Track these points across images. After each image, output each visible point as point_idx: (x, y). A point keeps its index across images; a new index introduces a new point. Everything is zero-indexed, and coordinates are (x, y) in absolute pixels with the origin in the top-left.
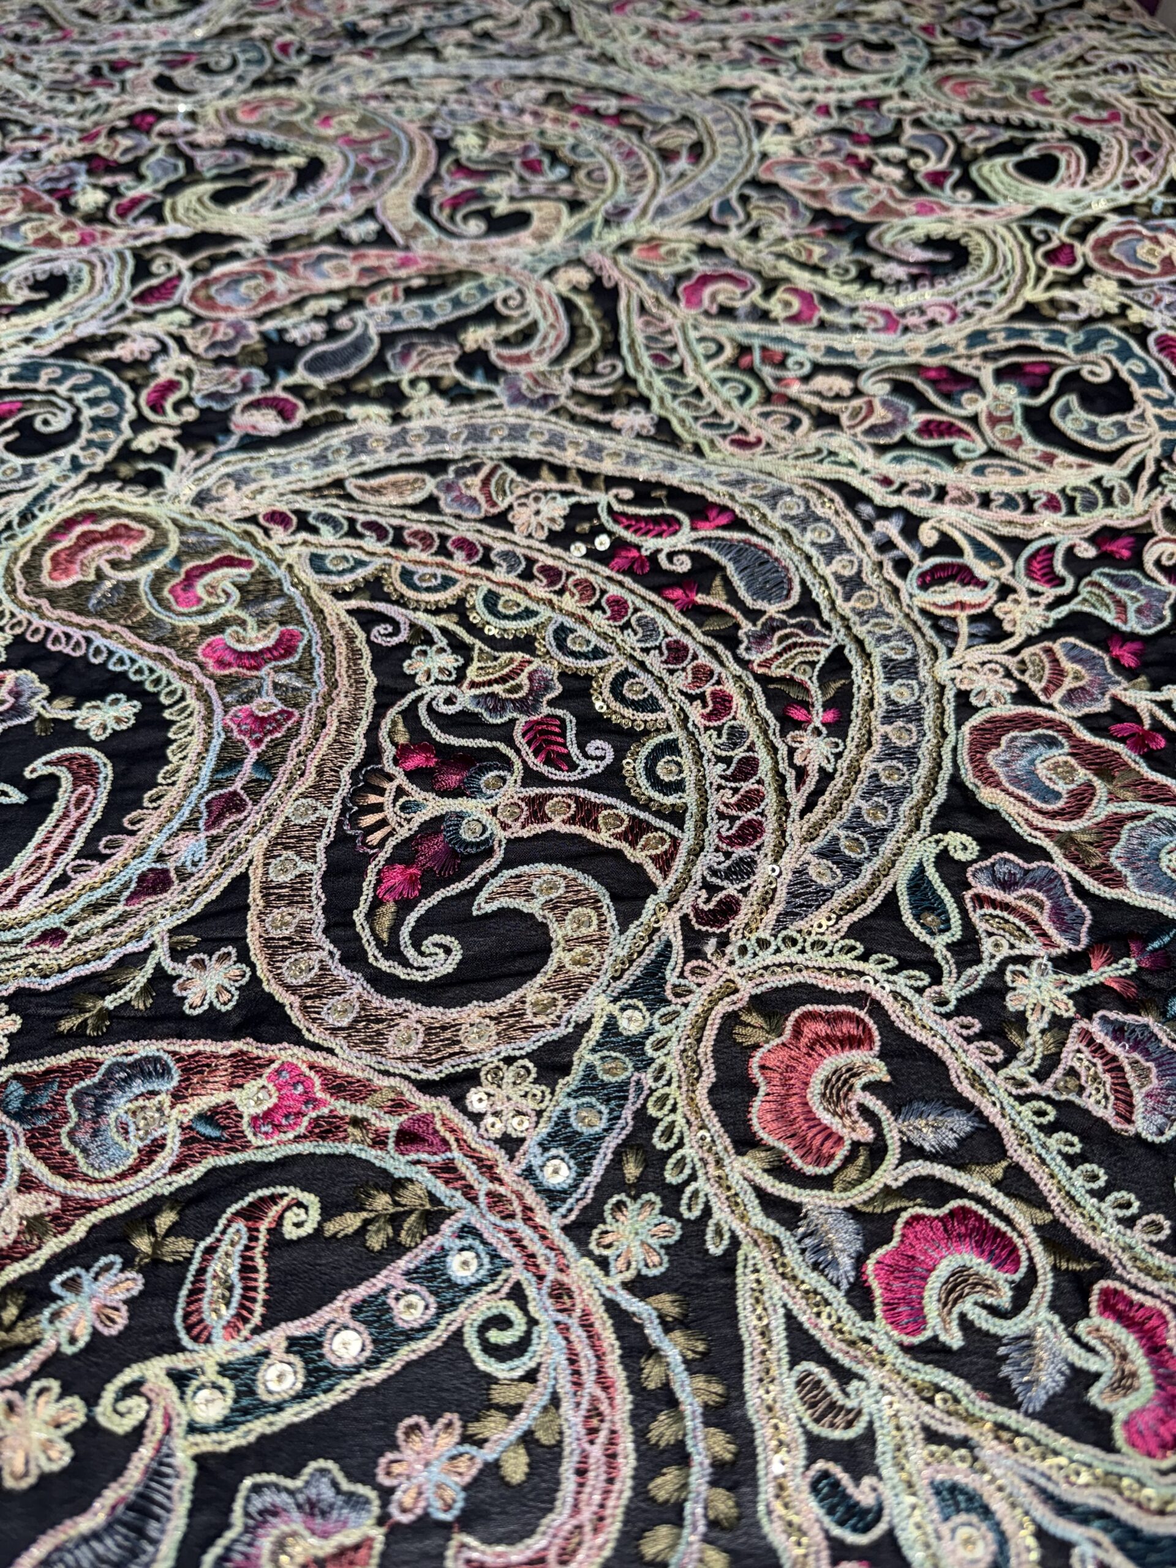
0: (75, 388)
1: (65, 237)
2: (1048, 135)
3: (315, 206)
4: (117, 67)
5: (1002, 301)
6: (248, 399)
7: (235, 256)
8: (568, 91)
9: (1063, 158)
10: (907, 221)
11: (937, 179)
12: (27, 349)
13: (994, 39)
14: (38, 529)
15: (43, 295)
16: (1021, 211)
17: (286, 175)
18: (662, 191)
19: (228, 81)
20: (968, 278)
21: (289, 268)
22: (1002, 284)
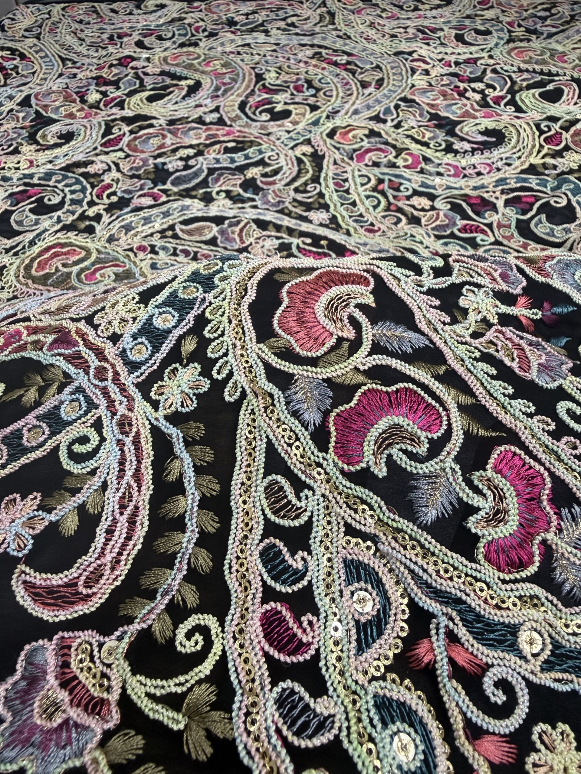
0: (66, 186)
1: (78, 114)
2: (561, 78)
3: (194, 104)
4: (120, 37)
5: (517, 163)
6: (141, 192)
7: (151, 126)
8: (324, 51)
9: (566, 90)
10: (477, 121)
11: (497, 100)
12: (49, 166)
13: (544, 29)
14: (36, 249)
15: (63, 141)
16: (538, 117)
17: (183, 89)
18: (358, 102)
19: (168, 44)
20: (502, 150)
21: (174, 133)
22: (520, 154)
